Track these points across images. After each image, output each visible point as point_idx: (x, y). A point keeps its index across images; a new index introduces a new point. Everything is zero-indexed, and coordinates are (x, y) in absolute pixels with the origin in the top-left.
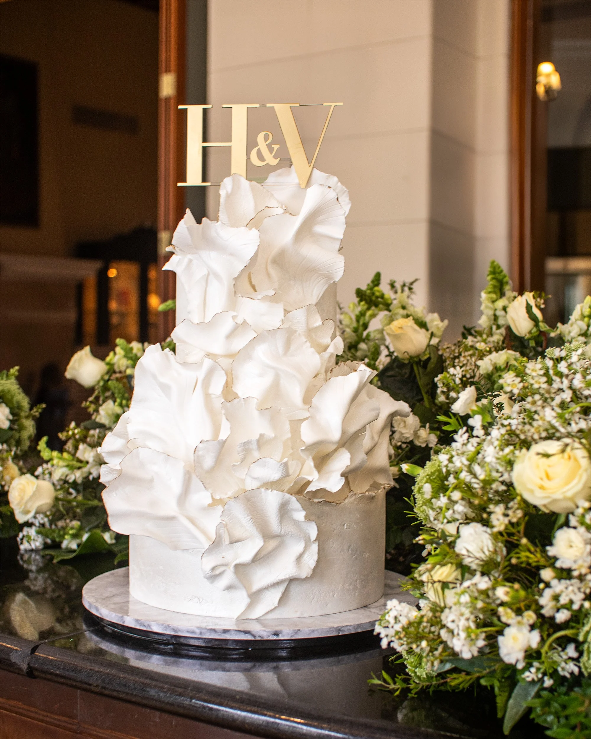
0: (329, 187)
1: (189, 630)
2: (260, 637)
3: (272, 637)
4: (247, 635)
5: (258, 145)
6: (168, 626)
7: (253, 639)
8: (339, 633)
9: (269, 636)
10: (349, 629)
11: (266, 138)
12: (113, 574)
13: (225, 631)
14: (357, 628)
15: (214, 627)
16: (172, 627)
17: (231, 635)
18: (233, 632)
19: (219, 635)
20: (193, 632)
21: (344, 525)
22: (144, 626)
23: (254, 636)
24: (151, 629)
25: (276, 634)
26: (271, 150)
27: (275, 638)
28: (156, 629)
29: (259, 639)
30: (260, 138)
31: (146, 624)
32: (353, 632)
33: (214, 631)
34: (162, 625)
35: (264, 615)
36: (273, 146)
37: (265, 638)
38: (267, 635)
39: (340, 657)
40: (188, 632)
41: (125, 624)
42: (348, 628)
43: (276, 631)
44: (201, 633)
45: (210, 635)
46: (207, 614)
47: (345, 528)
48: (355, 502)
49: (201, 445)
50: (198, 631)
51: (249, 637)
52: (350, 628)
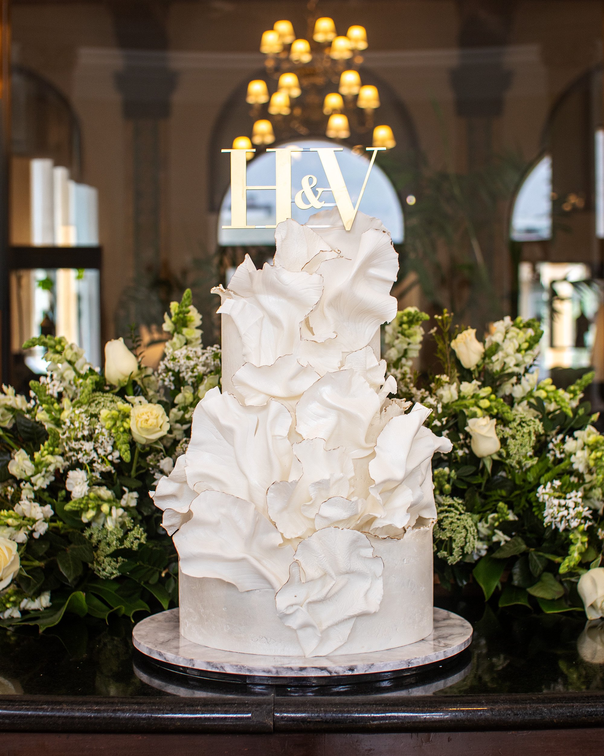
0: (384, 232)
1: (265, 670)
2: (336, 673)
3: (348, 672)
4: (323, 671)
5: (302, 189)
6: (243, 667)
7: (329, 675)
8: (409, 666)
9: (345, 672)
10: (418, 662)
11: (310, 181)
12: (153, 620)
13: (302, 669)
14: (425, 660)
15: (289, 666)
16: (246, 668)
17: (307, 672)
18: (309, 670)
19: (295, 673)
20: (269, 672)
21: (404, 559)
22: (217, 668)
23: (330, 672)
24: (225, 670)
25: (351, 669)
26: (315, 193)
27: (350, 673)
28: (229, 670)
29: (335, 674)
30: (305, 181)
31: (219, 666)
32: (421, 664)
33: (291, 669)
34: (237, 666)
35: (333, 652)
36: (317, 189)
37: (341, 674)
38: (343, 671)
39: (410, 690)
40: (264, 671)
41: (195, 667)
42: (417, 660)
43: (352, 666)
44: (277, 672)
45: (287, 673)
46: (276, 654)
47: (405, 563)
48: (413, 538)
49: (273, 487)
50: (274, 670)
51: (326, 674)
52: (419, 660)
